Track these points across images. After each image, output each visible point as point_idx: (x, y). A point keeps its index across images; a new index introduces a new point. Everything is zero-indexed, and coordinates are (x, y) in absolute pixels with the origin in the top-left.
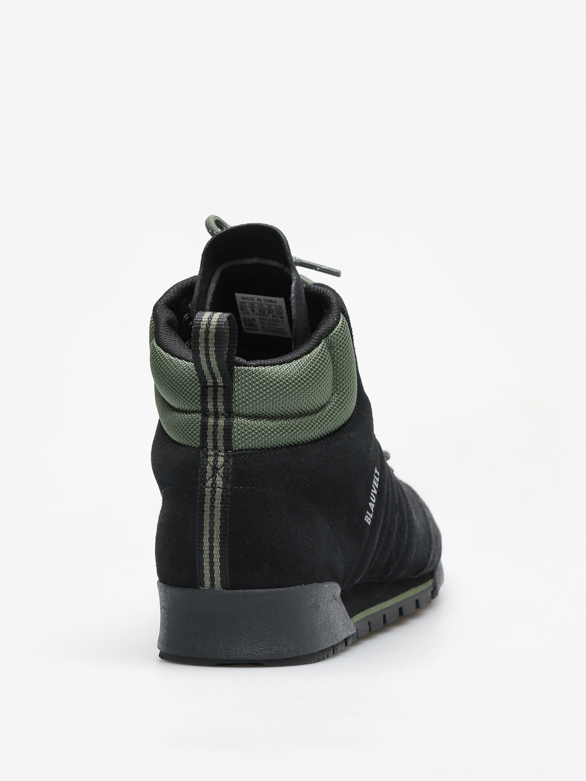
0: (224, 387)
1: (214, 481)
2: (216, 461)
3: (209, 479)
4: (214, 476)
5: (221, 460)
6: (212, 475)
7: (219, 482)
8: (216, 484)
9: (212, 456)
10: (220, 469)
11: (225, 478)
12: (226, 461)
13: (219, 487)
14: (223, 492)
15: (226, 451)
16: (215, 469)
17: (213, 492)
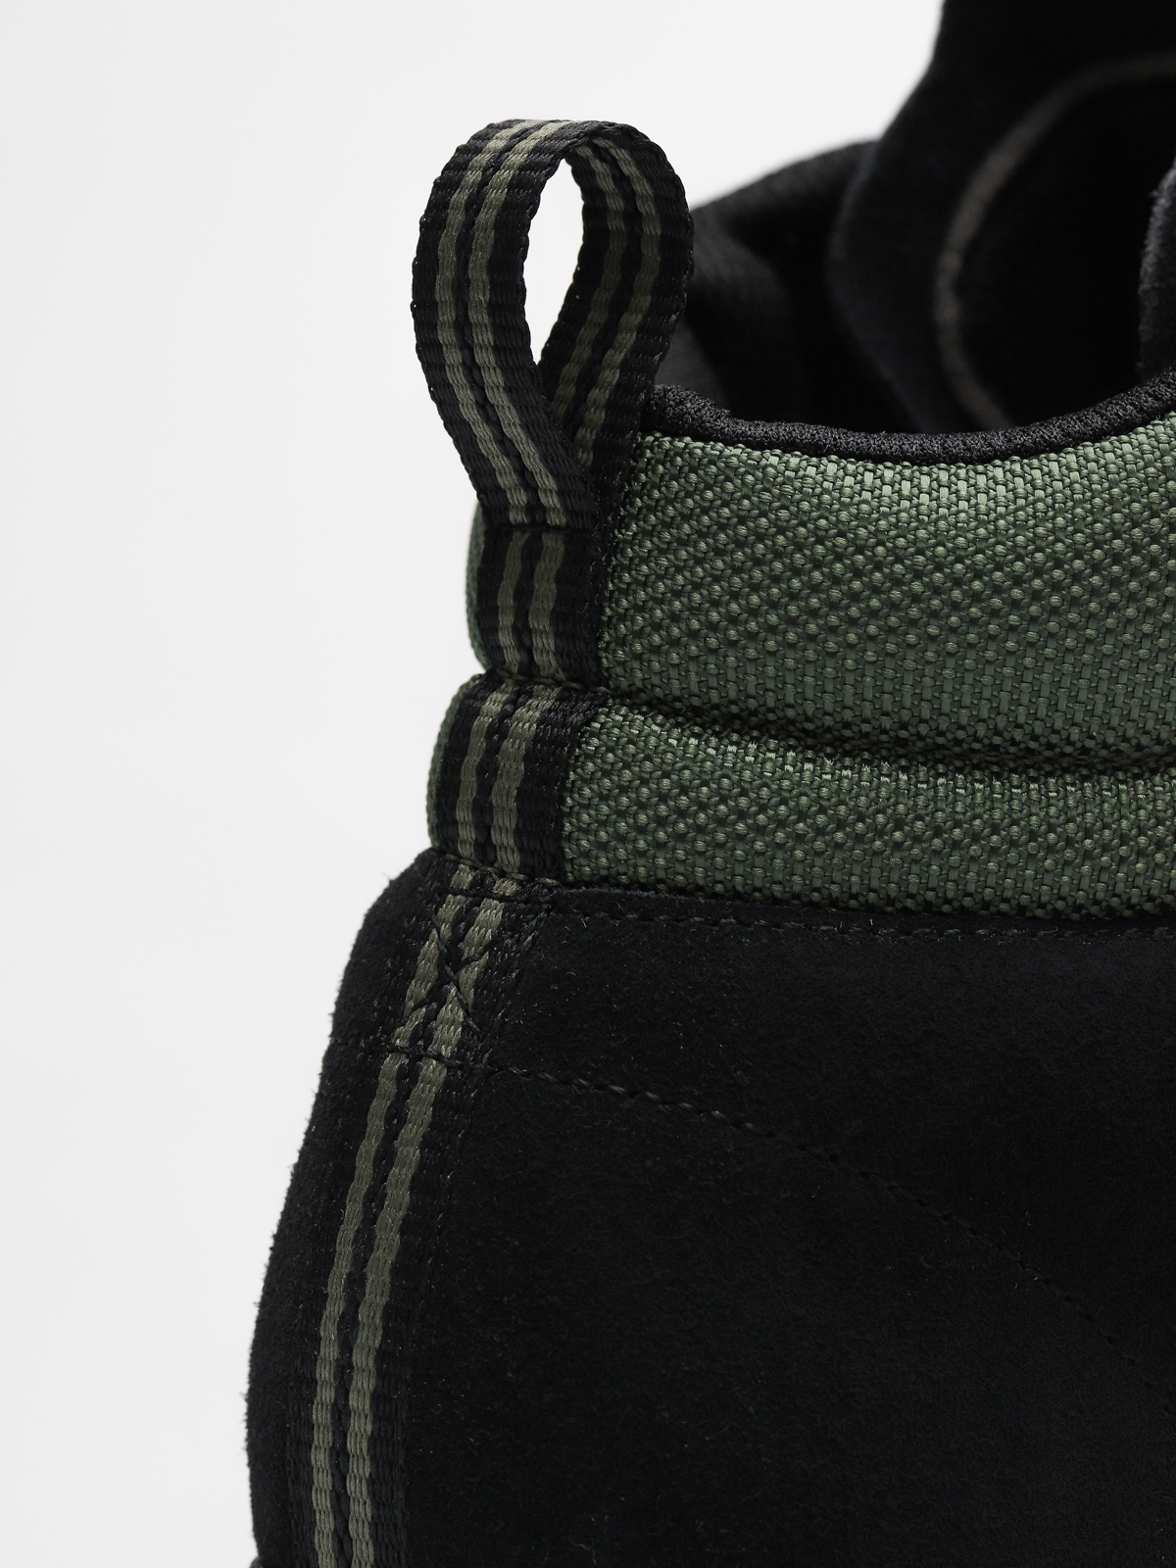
0: (569, 533)
1: (432, 1016)
2: (466, 917)
3: (414, 1009)
4: (437, 996)
5: (491, 914)
6: (430, 993)
7: (448, 1033)
8: (429, 1039)
9: (461, 892)
10: (469, 961)
11: (477, 1012)
12: (511, 925)
13: (439, 1057)
14: (447, 1084)
15: (530, 872)
16: (452, 959)
17: (408, 1077)
